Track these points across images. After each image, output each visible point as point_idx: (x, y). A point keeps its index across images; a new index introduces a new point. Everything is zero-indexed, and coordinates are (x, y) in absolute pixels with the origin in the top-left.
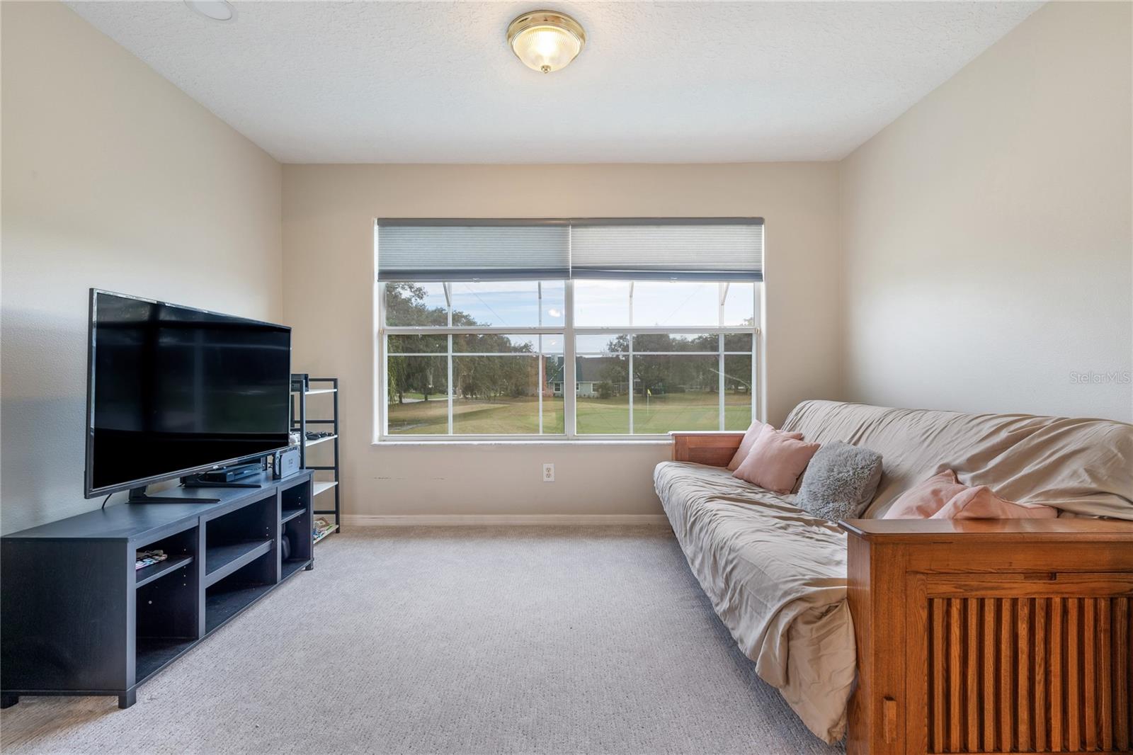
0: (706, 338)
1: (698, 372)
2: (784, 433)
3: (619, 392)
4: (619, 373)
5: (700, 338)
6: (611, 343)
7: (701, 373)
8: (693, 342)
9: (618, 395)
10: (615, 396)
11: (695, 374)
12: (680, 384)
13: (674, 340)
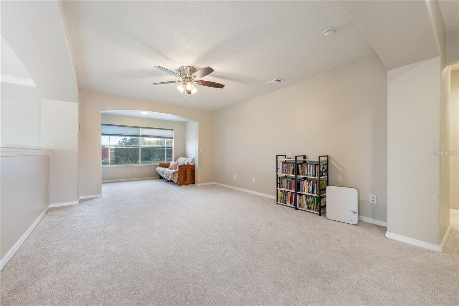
0: (159, 141)
1: (156, 153)
2: (176, 162)
3: (123, 161)
4: (123, 153)
5: (156, 140)
6: (120, 141)
7: (157, 153)
8: (154, 142)
9: (122, 162)
10: (121, 162)
11: (155, 154)
12: (148, 157)
13: (147, 141)
